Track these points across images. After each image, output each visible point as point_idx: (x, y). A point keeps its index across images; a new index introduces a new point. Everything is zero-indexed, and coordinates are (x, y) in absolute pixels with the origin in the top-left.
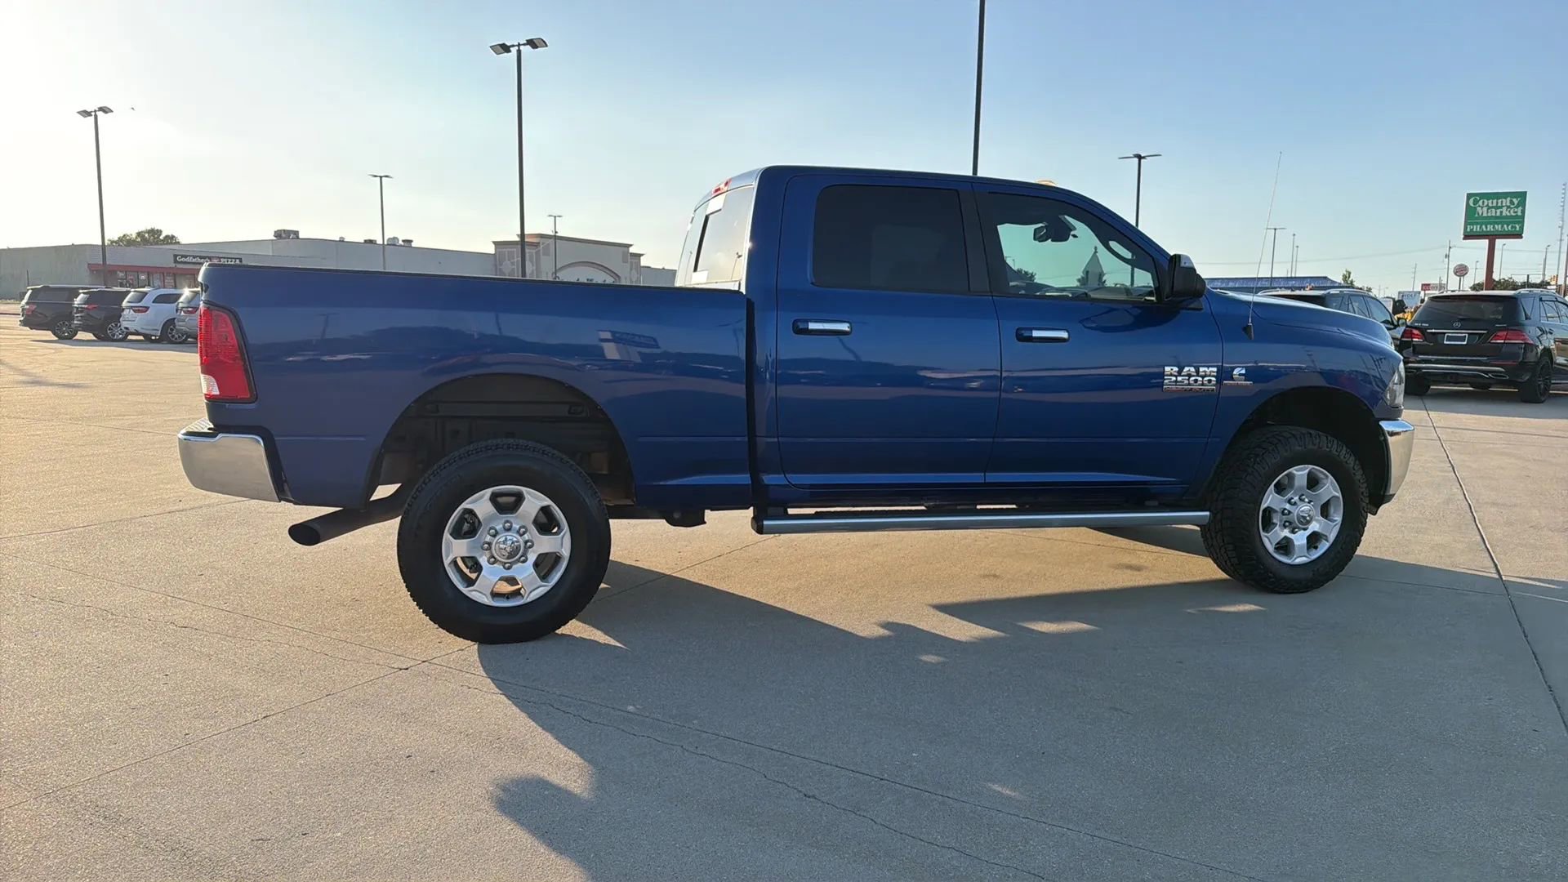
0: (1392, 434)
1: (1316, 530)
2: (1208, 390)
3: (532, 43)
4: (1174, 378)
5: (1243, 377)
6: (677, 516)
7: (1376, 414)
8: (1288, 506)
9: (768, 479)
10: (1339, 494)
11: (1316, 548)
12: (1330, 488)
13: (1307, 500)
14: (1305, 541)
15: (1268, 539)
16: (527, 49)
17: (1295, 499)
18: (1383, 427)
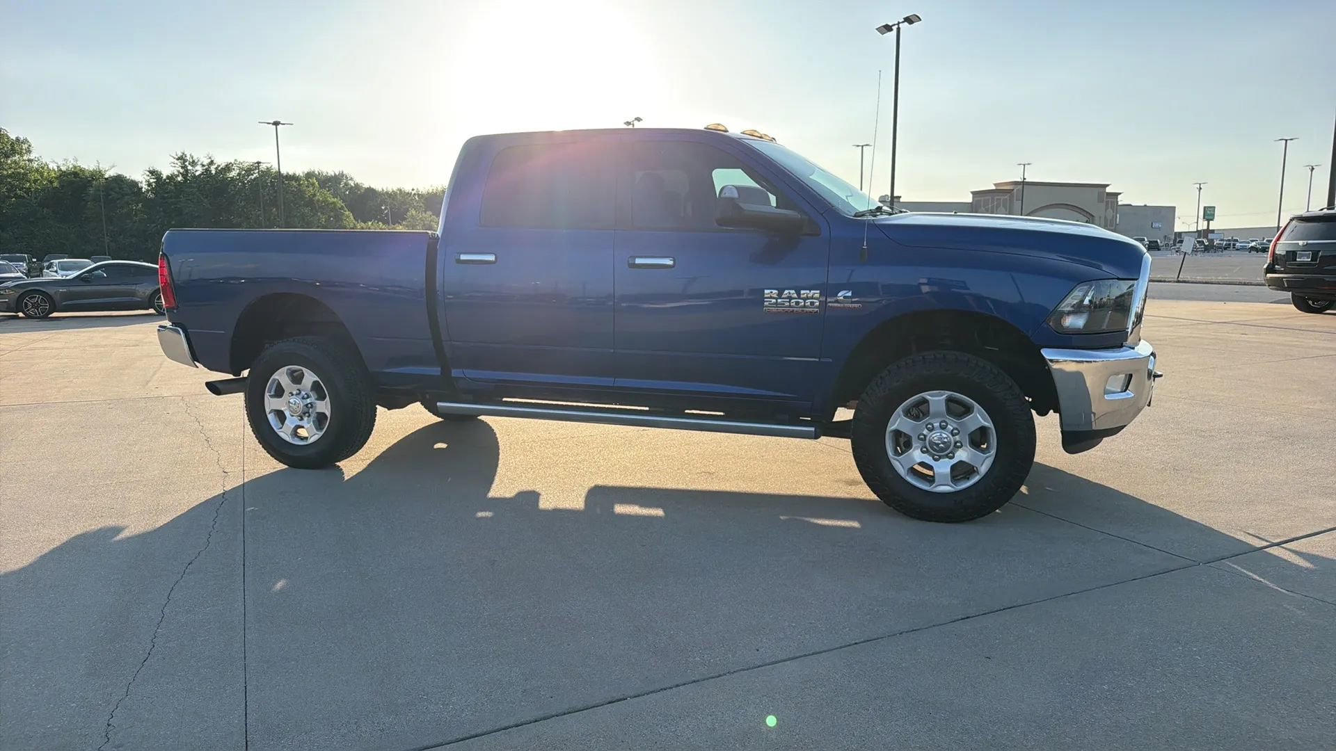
1: (964, 459)
2: (811, 312)
3: (909, 20)
4: (774, 301)
5: (849, 300)
7: (1032, 340)
8: (925, 432)
9: (454, 373)
10: (989, 424)
11: (965, 479)
12: (980, 417)
13: (949, 427)
14: (949, 470)
15: (900, 462)
16: (904, 26)
17: (935, 425)
18: (1043, 354)
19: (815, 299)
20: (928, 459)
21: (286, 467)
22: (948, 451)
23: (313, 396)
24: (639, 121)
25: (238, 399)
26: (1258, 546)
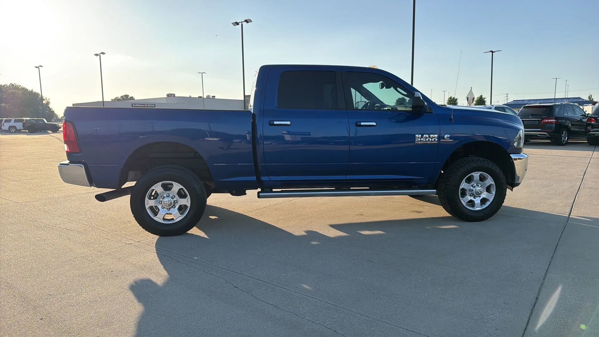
0: (516, 159)
1: (484, 197)
2: (434, 143)
5: (449, 138)
6: (234, 192)
7: (509, 151)
8: (472, 188)
9: (263, 178)
10: (493, 183)
11: (485, 204)
12: (490, 181)
13: (480, 185)
14: (480, 202)
15: (464, 200)
17: (475, 185)
18: (512, 156)
19: (436, 138)
22: (479, 195)
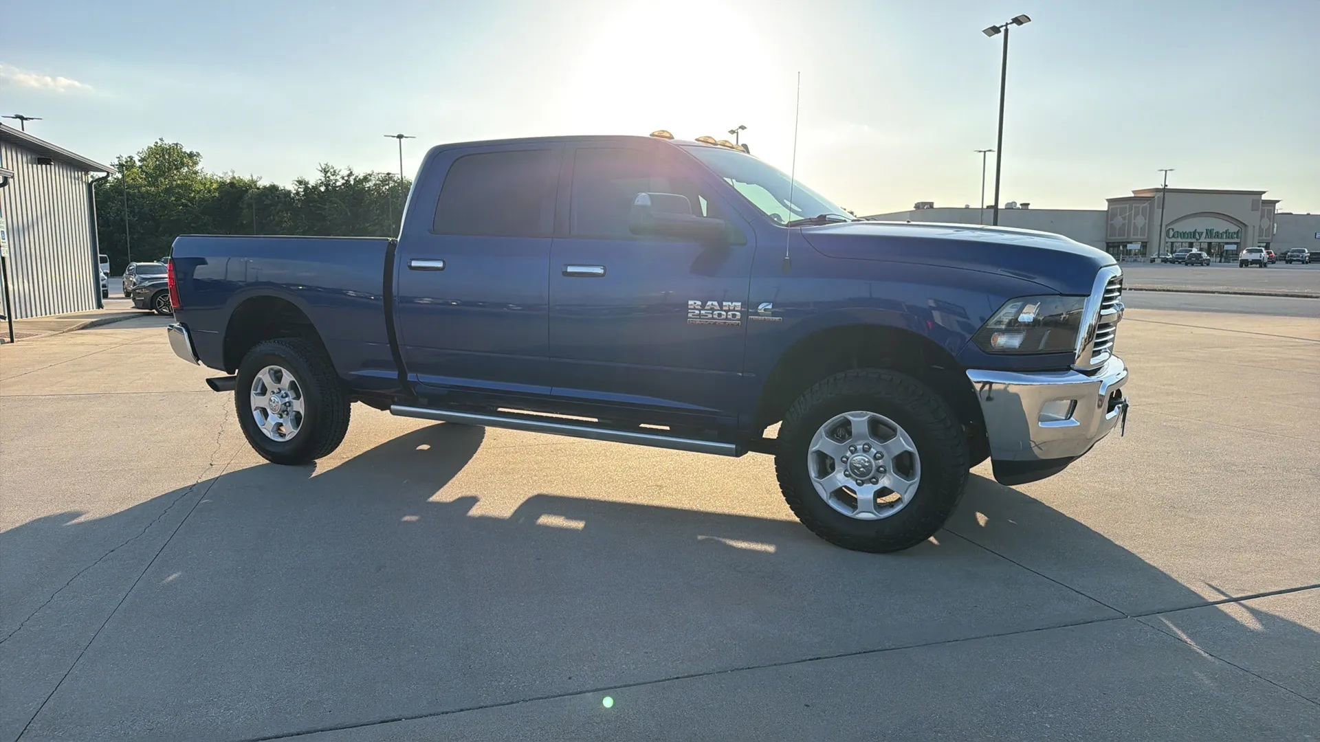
2: (732, 325)
3: (1017, 21)
4: (697, 312)
5: (770, 313)
7: (957, 359)
8: (848, 454)
9: (410, 377)
10: (913, 448)
12: (903, 441)
14: (871, 496)
15: (822, 485)
16: (1013, 28)
17: (858, 447)
18: (969, 376)
19: (737, 311)
20: (851, 484)
21: (268, 462)
22: (871, 475)
23: (292, 394)
24: (743, 129)
25: (229, 397)
26: (1210, 601)
